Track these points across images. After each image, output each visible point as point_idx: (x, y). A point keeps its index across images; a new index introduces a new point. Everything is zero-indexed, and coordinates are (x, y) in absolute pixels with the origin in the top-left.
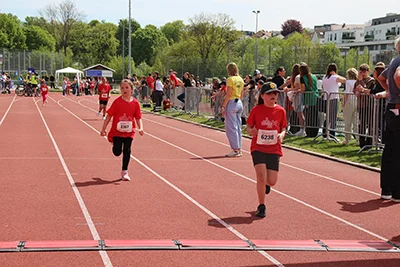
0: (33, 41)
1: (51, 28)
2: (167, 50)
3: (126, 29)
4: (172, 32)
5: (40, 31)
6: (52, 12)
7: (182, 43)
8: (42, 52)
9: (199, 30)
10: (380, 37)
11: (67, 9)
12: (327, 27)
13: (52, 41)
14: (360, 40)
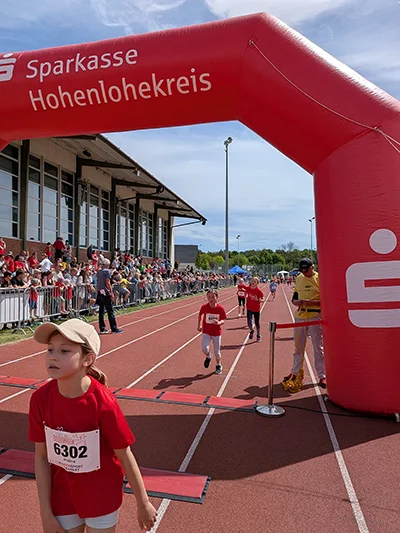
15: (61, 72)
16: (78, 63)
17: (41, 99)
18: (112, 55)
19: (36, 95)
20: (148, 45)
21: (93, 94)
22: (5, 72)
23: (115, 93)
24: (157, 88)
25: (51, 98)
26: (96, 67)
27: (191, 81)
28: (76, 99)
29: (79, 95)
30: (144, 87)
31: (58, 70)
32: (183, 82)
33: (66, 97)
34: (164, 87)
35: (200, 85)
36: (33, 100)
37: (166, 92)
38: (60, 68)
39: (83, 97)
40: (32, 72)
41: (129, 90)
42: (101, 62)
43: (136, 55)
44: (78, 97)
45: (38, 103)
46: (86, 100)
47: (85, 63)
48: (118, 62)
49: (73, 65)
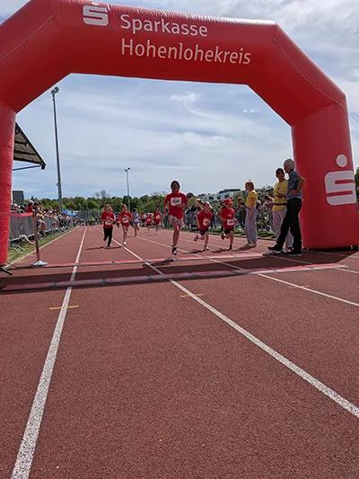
0: (91, 206)
1: (97, 201)
2: (143, 206)
3: (126, 199)
4: (144, 199)
5: (94, 202)
6: (97, 195)
7: (149, 203)
8: (95, 210)
9: (155, 198)
10: (223, 199)
11: (103, 193)
12: (203, 195)
13: (98, 206)
14: (215, 199)
15: (151, 29)
16: (164, 27)
17: (131, 46)
18: (189, 26)
19: (127, 43)
20: (213, 26)
21: (173, 51)
22: (101, 19)
23: (189, 53)
24: (217, 56)
25: (140, 47)
26: (178, 32)
27: (239, 55)
28: (159, 52)
29: (162, 50)
30: (210, 54)
31: (148, 27)
32: (234, 55)
33: (151, 49)
34: (222, 56)
35: (244, 60)
36: (124, 46)
37: (222, 60)
38: (149, 27)
39: (165, 52)
40: (127, 25)
41: (199, 53)
42: (181, 30)
43: (206, 31)
44: (161, 51)
45: (127, 50)
46: (166, 55)
47: (169, 27)
48: (194, 32)
49: (160, 26)
